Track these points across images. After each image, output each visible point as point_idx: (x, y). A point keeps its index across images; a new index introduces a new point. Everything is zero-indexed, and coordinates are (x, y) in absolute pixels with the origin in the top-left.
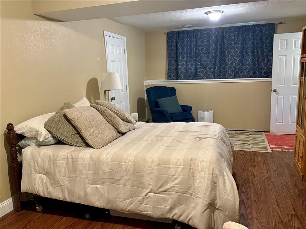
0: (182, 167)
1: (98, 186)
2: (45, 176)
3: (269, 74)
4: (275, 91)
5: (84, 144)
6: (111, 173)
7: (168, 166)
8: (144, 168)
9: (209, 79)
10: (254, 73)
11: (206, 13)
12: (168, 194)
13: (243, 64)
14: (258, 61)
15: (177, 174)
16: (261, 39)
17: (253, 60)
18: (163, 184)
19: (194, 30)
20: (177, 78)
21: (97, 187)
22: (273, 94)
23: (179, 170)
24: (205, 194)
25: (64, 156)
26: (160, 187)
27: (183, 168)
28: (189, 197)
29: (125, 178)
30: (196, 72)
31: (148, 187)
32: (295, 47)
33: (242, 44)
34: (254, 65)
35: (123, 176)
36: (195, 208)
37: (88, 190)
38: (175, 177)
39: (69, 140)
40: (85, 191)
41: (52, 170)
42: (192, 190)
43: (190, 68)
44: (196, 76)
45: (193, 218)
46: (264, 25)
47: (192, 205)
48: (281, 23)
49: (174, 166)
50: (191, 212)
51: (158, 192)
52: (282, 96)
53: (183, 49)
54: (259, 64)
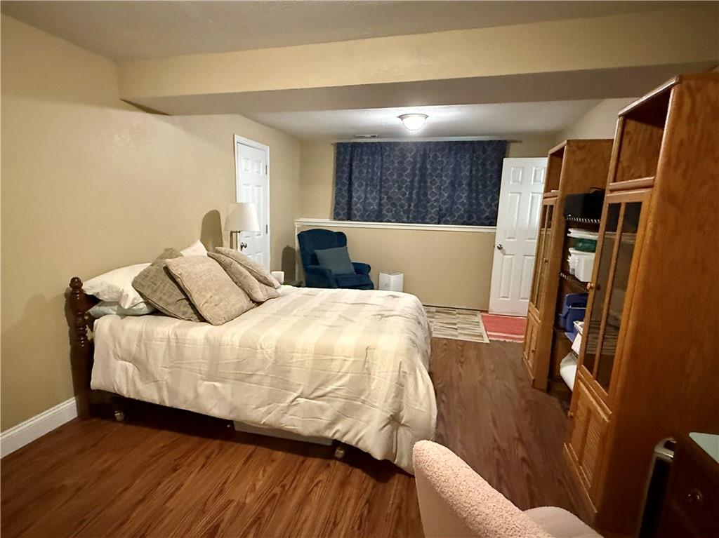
0: (352, 359)
1: (216, 384)
2: (131, 364)
3: (492, 220)
4: (500, 248)
5: (195, 317)
6: (239, 364)
7: (329, 357)
8: (292, 359)
9: (399, 222)
10: (470, 217)
11: (400, 117)
12: (329, 401)
13: (454, 203)
14: (477, 198)
15: (344, 370)
16: (484, 164)
17: (469, 198)
18: (320, 385)
19: (379, 143)
20: (349, 217)
21: (214, 385)
22: (497, 251)
23: (348, 364)
24: (386, 401)
25: (164, 334)
26: (316, 389)
27: (354, 361)
28: (360, 406)
29: (259, 373)
30: (380, 211)
31: (298, 390)
32: (535, 181)
33: (454, 170)
34: (471, 204)
35: (257, 370)
36: (368, 422)
37: (201, 390)
38: (340, 374)
39: (171, 309)
40: (196, 391)
41: (143, 356)
42: (366, 393)
43: (370, 202)
44: (379, 218)
45: (365, 438)
46: (490, 142)
47: (364, 418)
48: (515, 142)
49: (339, 358)
50: (363, 429)
51: (311, 397)
52: (511, 257)
53: (360, 172)
54: (479, 205)
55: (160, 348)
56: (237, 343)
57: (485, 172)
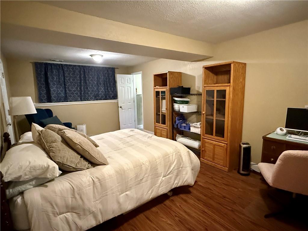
0: (174, 154)
1: (126, 193)
3: (115, 97)
4: (121, 107)
5: (90, 165)
6: (137, 177)
7: (168, 156)
8: (156, 163)
9: (77, 101)
10: (106, 97)
11: (90, 55)
12: (172, 174)
13: (99, 91)
14: (107, 89)
15: (174, 158)
16: (108, 76)
17: (105, 89)
18: (169, 168)
19: (61, 64)
20: (50, 100)
21: (126, 194)
22: (120, 109)
23: (174, 156)
24: (189, 163)
25: (89, 181)
26: (167, 172)
27: (176, 154)
28: (181, 169)
29: (145, 176)
30: (66, 96)
31: (161, 175)
32: (127, 82)
34: (106, 92)
35: (144, 176)
36: (186, 174)
37: (121, 200)
38: (173, 161)
40: (118, 202)
42: (182, 164)
44: (66, 100)
45: (187, 180)
47: (184, 173)
49: (170, 155)
50: (185, 178)
51: (167, 175)
54: (108, 92)
55: (89, 191)
56: (132, 167)
57: (109, 79)
